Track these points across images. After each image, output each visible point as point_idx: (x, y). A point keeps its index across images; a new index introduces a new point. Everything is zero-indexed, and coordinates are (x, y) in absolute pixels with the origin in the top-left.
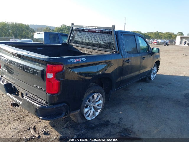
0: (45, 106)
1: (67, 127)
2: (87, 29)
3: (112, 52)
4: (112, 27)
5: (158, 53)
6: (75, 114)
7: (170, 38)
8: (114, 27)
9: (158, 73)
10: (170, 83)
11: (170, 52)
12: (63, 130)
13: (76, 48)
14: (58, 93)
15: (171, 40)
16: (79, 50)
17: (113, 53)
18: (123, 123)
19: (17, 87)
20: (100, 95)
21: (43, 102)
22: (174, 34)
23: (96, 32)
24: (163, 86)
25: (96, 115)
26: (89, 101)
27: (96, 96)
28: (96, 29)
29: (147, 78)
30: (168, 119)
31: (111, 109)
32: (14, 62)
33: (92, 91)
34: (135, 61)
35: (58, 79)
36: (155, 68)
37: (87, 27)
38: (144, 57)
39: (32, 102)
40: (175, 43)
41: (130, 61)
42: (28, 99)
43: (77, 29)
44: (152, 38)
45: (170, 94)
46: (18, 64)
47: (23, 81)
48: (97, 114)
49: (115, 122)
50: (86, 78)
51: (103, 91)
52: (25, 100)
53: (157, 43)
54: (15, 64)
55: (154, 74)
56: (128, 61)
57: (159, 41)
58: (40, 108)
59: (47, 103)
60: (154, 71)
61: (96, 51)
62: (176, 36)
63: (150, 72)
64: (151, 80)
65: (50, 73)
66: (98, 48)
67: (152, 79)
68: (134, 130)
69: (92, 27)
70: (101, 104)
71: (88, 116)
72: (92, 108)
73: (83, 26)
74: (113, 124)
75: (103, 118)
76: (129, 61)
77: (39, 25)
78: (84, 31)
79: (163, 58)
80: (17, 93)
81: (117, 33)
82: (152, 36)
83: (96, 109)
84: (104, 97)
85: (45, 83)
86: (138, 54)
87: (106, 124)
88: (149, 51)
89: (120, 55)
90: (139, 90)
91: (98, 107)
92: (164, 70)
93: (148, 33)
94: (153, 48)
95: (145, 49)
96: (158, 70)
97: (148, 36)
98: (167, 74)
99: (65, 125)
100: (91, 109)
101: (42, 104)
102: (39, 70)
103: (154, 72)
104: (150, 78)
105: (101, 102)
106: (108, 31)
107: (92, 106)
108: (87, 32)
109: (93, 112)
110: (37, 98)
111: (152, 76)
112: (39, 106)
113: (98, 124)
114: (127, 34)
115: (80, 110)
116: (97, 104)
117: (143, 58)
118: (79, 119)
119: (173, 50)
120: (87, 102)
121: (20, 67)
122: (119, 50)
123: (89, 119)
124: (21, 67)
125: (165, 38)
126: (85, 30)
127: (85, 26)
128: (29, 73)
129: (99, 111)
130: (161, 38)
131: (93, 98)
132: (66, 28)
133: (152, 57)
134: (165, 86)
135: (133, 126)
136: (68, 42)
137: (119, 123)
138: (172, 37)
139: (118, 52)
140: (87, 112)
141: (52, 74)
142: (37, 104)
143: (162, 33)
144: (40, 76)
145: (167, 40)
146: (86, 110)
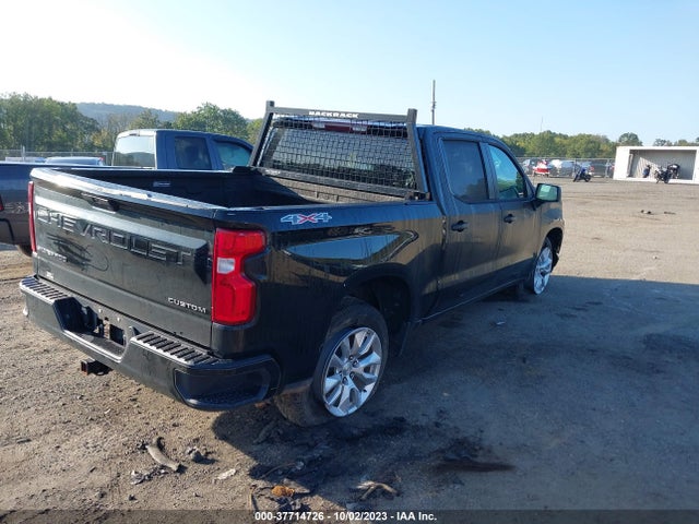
0: (210, 363)
1: (269, 440)
2: (321, 119)
3: (407, 196)
4: (406, 114)
5: (557, 201)
6: (294, 396)
7: (594, 155)
8: (413, 113)
9: (556, 271)
10: (597, 304)
11: (596, 202)
12: (255, 448)
13: (284, 182)
14: (249, 320)
15: (596, 161)
16: (296, 191)
17: (412, 198)
18: (452, 425)
19: (99, 310)
20: (374, 336)
21: (199, 350)
22: (607, 141)
23: (352, 132)
24: (573, 313)
25: (359, 400)
26: (340, 354)
27: (359, 337)
28: (351, 119)
29: (522, 287)
30: (594, 410)
31: (405, 384)
32: (94, 225)
33: (348, 322)
34: (482, 226)
35: (250, 278)
36: (547, 252)
37: (323, 114)
38: (511, 215)
39: (160, 351)
40: (611, 173)
41: (468, 225)
42: (147, 345)
43: (287, 119)
44: (530, 155)
45: (598, 338)
46: (110, 231)
47: (127, 287)
48: (364, 397)
49: (423, 421)
50: (333, 278)
51: (382, 323)
52: (134, 347)
53: (547, 170)
54: (97, 231)
55: (543, 274)
56: (458, 226)
57: (557, 163)
58: (190, 369)
59: (211, 353)
60: (543, 262)
61: (352, 194)
62: (614, 147)
63: (529, 267)
64: (535, 293)
65: (227, 256)
66: (361, 185)
67: (538, 292)
68: (486, 443)
69: (340, 113)
70: (375, 365)
71: (336, 404)
72: (348, 377)
73: (308, 111)
74: (417, 429)
75: (382, 410)
76: (464, 226)
77: (115, 104)
78: (311, 127)
79: (573, 223)
80: (97, 331)
81: (425, 134)
82: (530, 148)
83: (360, 383)
84: (386, 341)
85: (208, 291)
86: (492, 205)
87: (397, 427)
88: (526, 195)
89: (434, 205)
90: (494, 324)
91: (367, 376)
92: (575, 261)
93: (516, 135)
94: (539, 185)
95: (511, 188)
96: (555, 260)
97: (518, 147)
98: (586, 276)
99: (261, 435)
100: (344, 381)
101: (198, 358)
102: (187, 250)
103: (544, 266)
104: (530, 289)
105: (375, 357)
106: (395, 128)
107: (349, 372)
108: (320, 129)
109: (352, 391)
110: (176, 341)
111: (538, 281)
112: (190, 363)
113: (370, 426)
114: (454, 136)
115: (311, 380)
116: (362, 365)
117: (508, 219)
118: (307, 411)
119: (606, 197)
120: (335, 356)
121: (118, 240)
122: (429, 190)
123: (339, 412)
124: (123, 241)
125: (576, 156)
126: (315, 125)
127: (315, 111)
128: (152, 259)
129: (369, 388)
130: (561, 155)
131: (351, 346)
132: (216, 118)
133: (535, 215)
134: (582, 313)
135: (482, 432)
136: (255, 164)
137: (437, 425)
138: (602, 151)
139: (428, 196)
140: (333, 390)
141: (233, 260)
142: (179, 357)
143: (565, 137)
144: (191, 268)
145: (584, 161)
146: (329, 383)
